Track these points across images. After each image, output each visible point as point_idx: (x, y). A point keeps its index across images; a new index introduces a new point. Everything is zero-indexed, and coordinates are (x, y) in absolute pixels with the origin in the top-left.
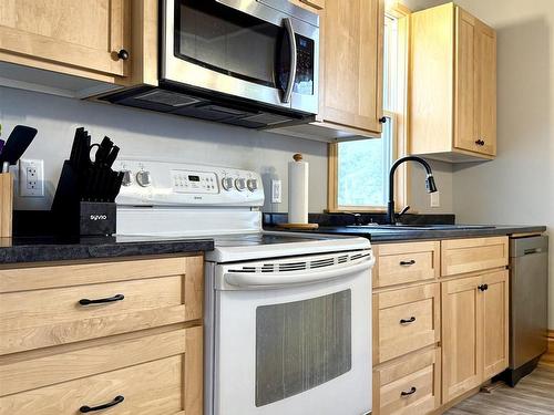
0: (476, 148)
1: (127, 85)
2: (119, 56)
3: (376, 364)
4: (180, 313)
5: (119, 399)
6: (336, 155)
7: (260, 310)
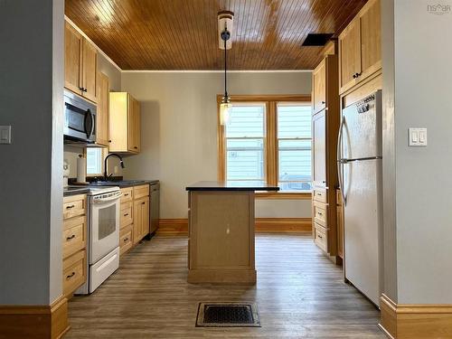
0: (135, 150)
4: (82, 211)
7: (100, 210)
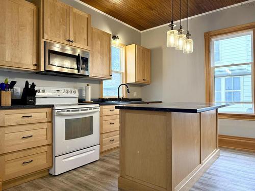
0: (143, 81)
1: (38, 71)
2: (35, 65)
3: (101, 134)
4: (46, 120)
5: (32, 136)
6: (102, 83)
7: (66, 120)
